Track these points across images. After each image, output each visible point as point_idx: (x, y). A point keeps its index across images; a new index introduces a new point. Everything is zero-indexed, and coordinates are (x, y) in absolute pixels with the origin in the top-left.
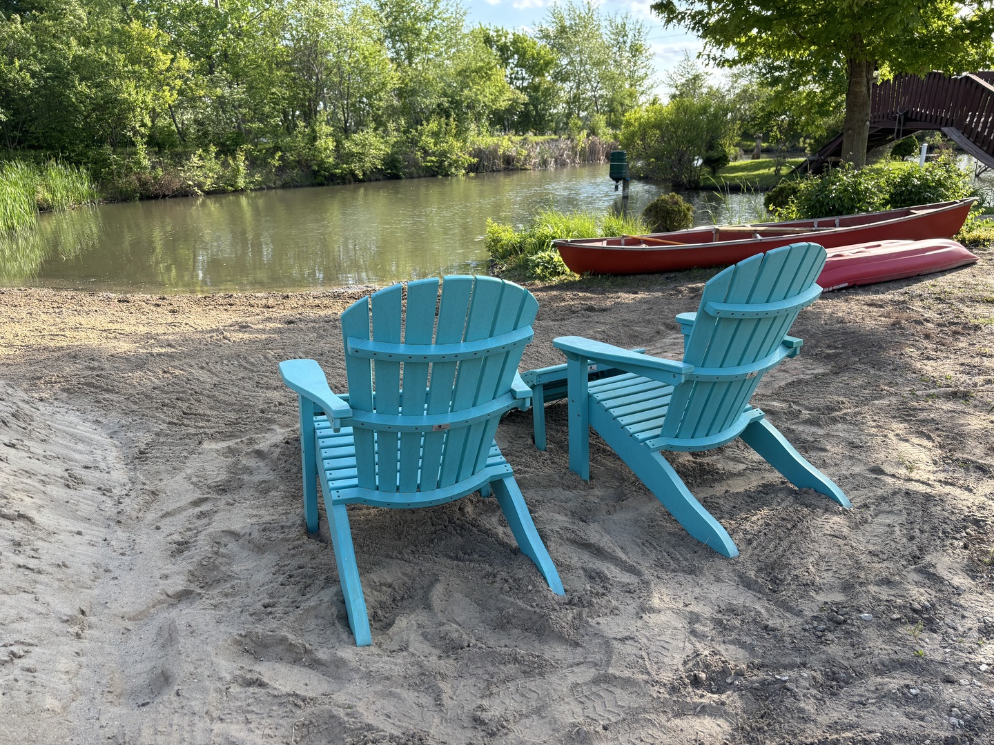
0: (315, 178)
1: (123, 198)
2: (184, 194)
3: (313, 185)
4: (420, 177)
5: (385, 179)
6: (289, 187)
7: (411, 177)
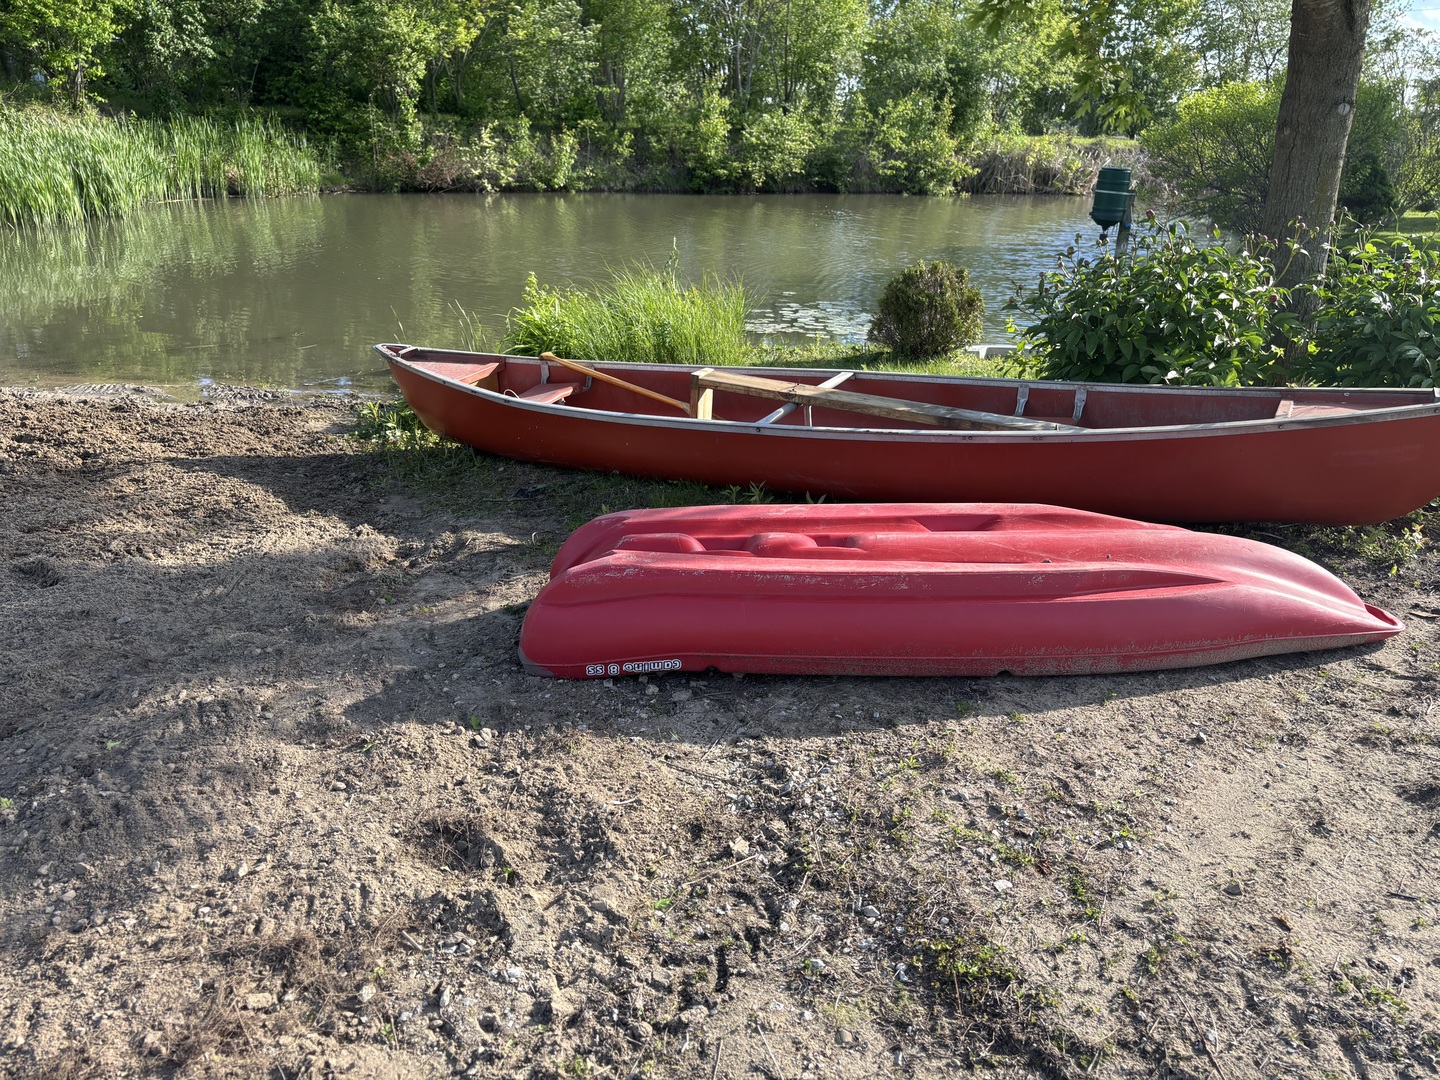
0: (691, 180)
1: (378, 187)
2: (466, 188)
3: (685, 192)
4: (873, 192)
6: (646, 192)
7: (858, 191)
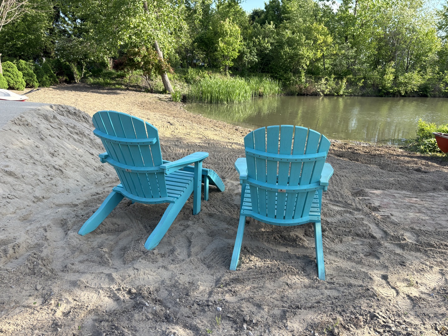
0: (379, 93)
1: (291, 94)
2: (316, 95)
3: (377, 96)
4: (440, 97)
5: (417, 96)
6: (365, 96)
7: (435, 96)
